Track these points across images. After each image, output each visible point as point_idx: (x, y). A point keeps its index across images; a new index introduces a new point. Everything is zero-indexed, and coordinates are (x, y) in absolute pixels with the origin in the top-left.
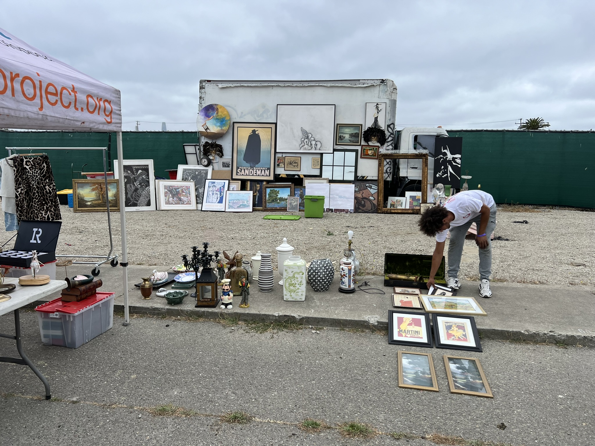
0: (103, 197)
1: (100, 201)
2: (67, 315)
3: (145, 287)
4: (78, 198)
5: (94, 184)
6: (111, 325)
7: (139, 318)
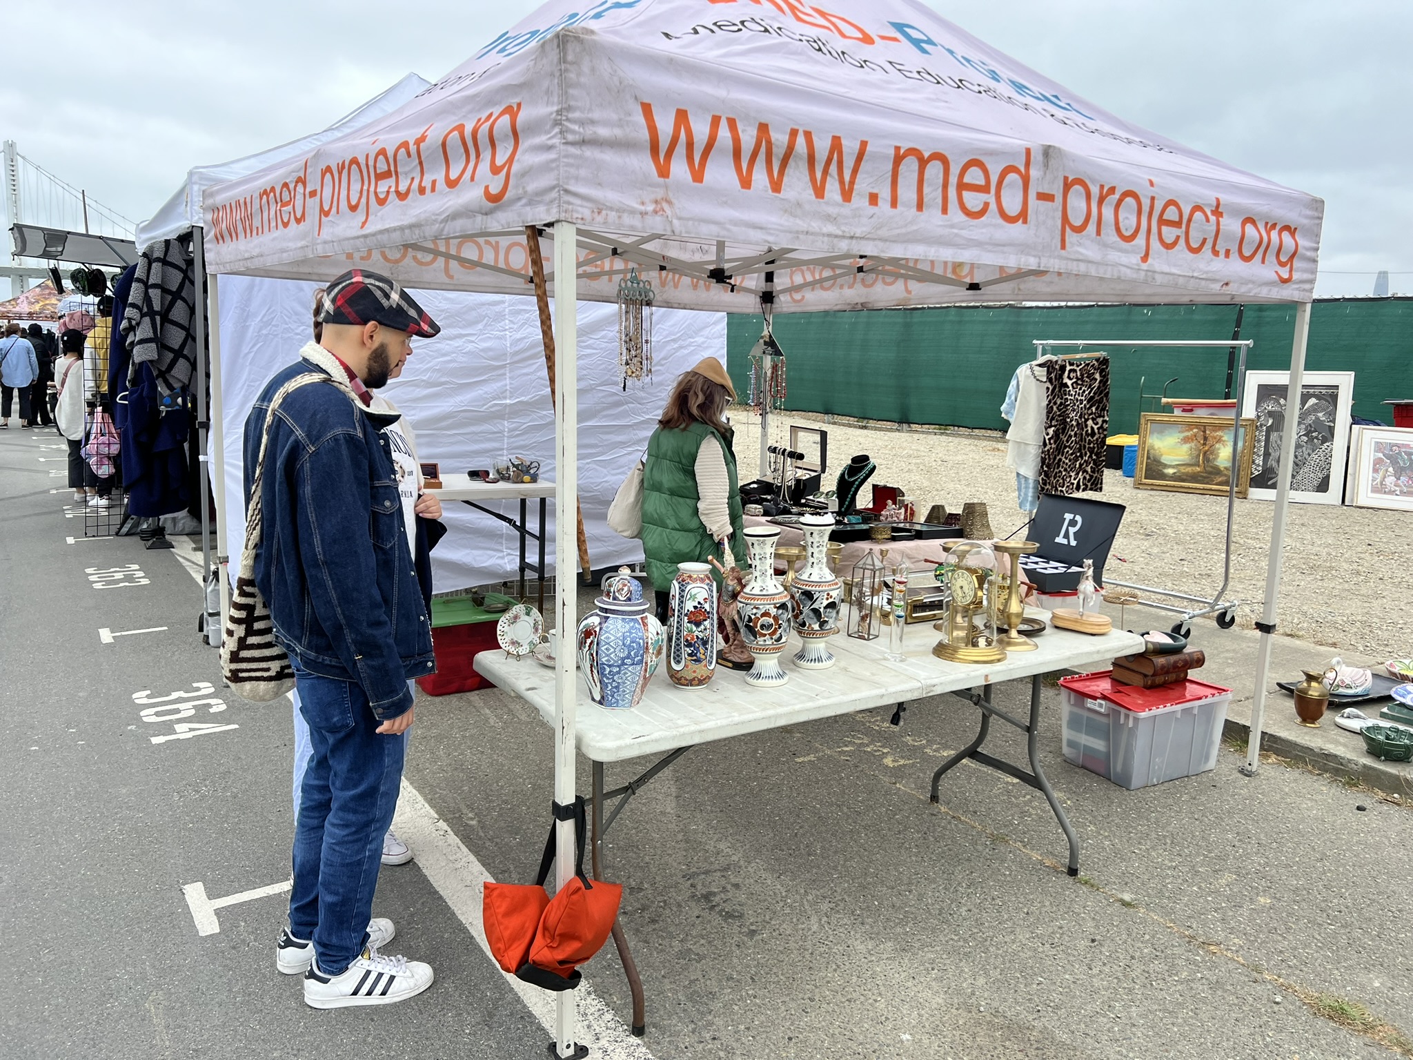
0: (1206, 459)
1: (1198, 469)
2: (1123, 711)
3: (1306, 694)
4: (1148, 458)
5: (1190, 426)
6: (1212, 764)
7: (1282, 767)
